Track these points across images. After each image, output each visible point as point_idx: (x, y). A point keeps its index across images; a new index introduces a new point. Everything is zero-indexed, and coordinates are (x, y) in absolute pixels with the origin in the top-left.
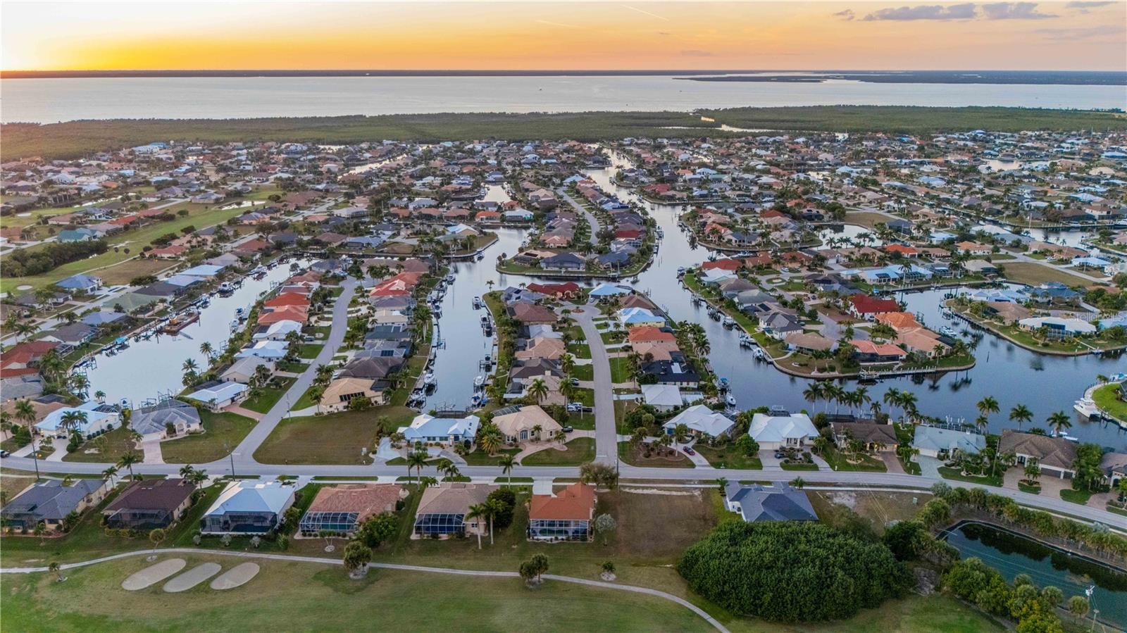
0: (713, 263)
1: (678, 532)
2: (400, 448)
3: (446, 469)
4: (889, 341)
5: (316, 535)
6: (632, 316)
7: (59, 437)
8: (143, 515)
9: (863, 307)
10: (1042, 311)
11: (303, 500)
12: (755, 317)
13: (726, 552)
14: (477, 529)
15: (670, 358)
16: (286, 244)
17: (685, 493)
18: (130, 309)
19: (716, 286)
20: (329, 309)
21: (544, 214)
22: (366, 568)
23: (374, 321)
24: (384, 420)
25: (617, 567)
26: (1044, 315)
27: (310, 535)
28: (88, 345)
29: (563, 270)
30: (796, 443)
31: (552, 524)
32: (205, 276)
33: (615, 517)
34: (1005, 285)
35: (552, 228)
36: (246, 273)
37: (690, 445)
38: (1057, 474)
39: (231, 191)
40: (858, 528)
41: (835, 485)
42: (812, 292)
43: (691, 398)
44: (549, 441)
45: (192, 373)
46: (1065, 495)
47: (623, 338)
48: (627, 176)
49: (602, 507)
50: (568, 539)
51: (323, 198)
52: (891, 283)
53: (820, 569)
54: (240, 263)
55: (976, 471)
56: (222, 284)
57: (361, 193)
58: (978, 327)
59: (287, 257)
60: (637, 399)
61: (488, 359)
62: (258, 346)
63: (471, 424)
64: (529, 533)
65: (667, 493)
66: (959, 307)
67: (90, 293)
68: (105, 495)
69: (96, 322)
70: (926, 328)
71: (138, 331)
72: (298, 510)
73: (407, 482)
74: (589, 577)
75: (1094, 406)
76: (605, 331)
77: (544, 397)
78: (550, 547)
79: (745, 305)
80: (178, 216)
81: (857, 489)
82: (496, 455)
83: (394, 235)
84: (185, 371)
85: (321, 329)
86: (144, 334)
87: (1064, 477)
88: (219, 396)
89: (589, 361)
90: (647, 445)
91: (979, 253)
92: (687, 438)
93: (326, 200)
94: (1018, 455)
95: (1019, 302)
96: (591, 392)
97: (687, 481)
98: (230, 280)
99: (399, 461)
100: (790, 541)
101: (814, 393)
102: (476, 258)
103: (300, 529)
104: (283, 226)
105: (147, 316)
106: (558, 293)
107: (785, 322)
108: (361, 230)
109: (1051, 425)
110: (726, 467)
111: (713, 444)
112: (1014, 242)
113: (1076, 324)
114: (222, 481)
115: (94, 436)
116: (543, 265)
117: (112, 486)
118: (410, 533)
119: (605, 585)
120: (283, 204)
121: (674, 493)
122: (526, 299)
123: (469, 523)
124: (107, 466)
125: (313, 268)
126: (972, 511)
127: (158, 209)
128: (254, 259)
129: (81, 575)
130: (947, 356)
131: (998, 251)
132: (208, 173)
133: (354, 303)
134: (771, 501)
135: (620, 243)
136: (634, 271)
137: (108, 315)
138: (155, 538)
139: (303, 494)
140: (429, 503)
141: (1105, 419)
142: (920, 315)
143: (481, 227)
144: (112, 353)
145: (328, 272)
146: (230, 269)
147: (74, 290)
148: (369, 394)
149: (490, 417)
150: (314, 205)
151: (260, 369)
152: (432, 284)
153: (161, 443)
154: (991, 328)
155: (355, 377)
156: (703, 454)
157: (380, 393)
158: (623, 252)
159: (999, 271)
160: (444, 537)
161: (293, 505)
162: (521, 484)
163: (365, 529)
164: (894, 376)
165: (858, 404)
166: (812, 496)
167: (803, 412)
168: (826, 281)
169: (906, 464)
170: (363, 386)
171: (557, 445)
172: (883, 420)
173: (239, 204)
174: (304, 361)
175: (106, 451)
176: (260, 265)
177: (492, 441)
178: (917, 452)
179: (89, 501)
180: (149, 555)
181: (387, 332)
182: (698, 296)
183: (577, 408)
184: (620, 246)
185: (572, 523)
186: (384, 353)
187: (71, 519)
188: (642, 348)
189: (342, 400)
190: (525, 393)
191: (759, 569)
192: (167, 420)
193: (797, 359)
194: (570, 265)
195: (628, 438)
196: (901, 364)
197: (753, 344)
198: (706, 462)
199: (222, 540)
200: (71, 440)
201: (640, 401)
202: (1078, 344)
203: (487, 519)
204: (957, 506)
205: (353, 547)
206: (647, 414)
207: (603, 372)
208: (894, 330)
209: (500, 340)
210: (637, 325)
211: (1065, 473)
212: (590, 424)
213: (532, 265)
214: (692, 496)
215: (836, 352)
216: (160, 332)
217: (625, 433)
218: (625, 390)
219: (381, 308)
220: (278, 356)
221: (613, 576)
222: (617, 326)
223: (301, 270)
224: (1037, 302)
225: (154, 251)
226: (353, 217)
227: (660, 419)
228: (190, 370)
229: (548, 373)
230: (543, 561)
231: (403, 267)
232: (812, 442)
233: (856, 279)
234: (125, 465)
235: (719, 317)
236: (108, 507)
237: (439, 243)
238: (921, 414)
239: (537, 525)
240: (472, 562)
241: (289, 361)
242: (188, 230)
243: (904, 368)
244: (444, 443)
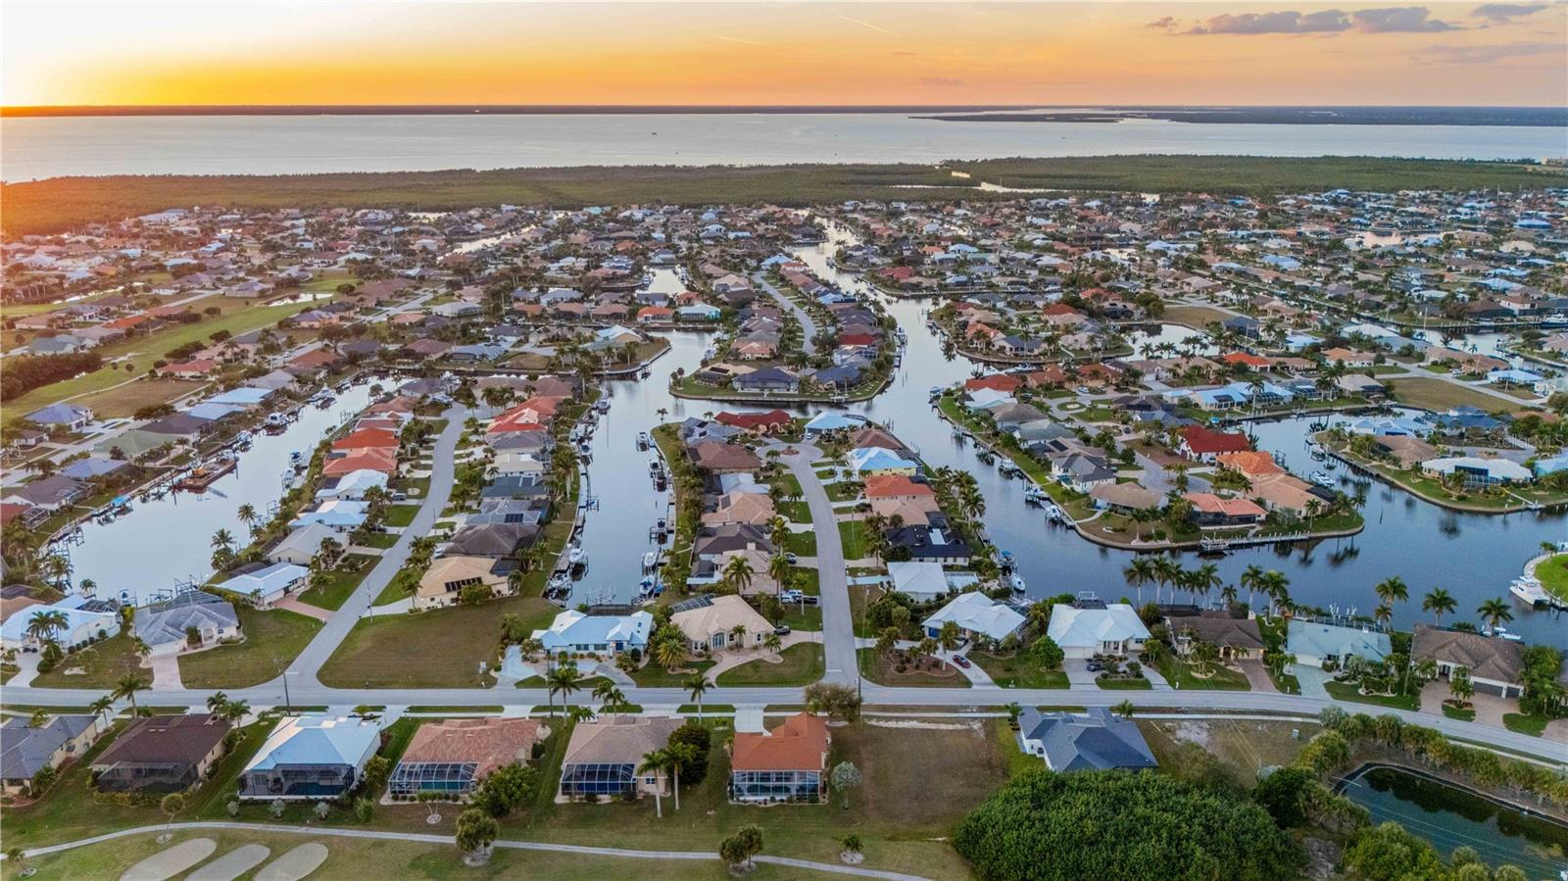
0: (978, 381)
1: (954, 787)
2: (536, 661)
3: (606, 694)
4: (1240, 494)
5: (412, 799)
6: (869, 459)
7: (26, 650)
8: (152, 772)
9: (1199, 445)
10: (1453, 449)
11: (393, 743)
12: (1046, 460)
13: (1028, 818)
14: (654, 786)
15: (926, 522)
16: (363, 356)
17: (959, 727)
18: (134, 454)
19: (986, 416)
20: (428, 453)
21: (736, 311)
22: (489, 850)
23: (494, 470)
24: (512, 620)
25: (865, 842)
26: (1455, 454)
27: (404, 798)
28: (70, 509)
29: (766, 392)
30: (1116, 648)
31: (765, 777)
32: (246, 405)
33: (859, 765)
34: (1395, 410)
35: (747, 330)
36: (304, 399)
37: (962, 653)
38: (1496, 691)
39: (283, 279)
40: (1219, 780)
41: (1177, 711)
42: (1124, 423)
43: (962, 581)
44: (755, 648)
45: (227, 551)
46: (1510, 722)
47: (857, 492)
48: (851, 255)
49: (840, 751)
50: (790, 800)
51: (417, 288)
52: (1235, 409)
53: (1169, 844)
54: (297, 385)
55: (1381, 687)
56: (270, 416)
57: (471, 282)
58: (1364, 473)
59: (365, 375)
60: (882, 583)
61: (661, 525)
62: (324, 509)
63: (640, 624)
64: (732, 792)
65: (933, 726)
66: (1335, 443)
67: (75, 430)
68: (94, 739)
69: (84, 475)
70: (1290, 475)
71: (145, 487)
72: (386, 761)
73: (548, 714)
74: (821, 859)
75: (1539, 589)
76: (830, 481)
77: (747, 582)
78: (765, 814)
79: (1030, 443)
80: (206, 315)
81: (1209, 716)
82: (679, 671)
83: (520, 343)
84: (216, 548)
85: (415, 482)
86: (155, 490)
87: (1507, 696)
88: (266, 586)
89: (809, 527)
90: (900, 653)
91: (1357, 364)
92: (958, 642)
93: (420, 292)
94: (1440, 663)
95: (1419, 435)
96: (814, 573)
97: (962, 707)
98: (281, 410)
99: (535, 682)
100: (1120, 801)
101: (1140, 573)
102: (639, 375)
103: (389, 790)
104: (359, 330)
105: (158, 464)
106: (761, 426)
107: (1091, 468)
108: (472, 336)
109: (1483, 618)
110: (1017, 685)
111: (997, 651)
112: (1403, 348)
113: (1504, 467)
114: (271, 716)
115: (79, 647)
116: (737, 385)
117: (104, 726)
118: (554, 794)
119: (847, 870)
120: (358, 297)
121: (943, 727)
122: (714, 435)
123: (644, 777)
124: (97, 695)
125: (403, 392)
126: (1380, 748)
127: (175, 306)
128: (317, 378)
129: (58, 865)
130: (1323, 516)
131: (1383, 361)
132: (249, 253)
133: (464, 442)
134: (1086, 739)
135: (846, 352)
136: (868, 393)
137: (101, 464)
138: (169, 808)
139: (393, 734)
140: (583, 747)
141: (1556, 607)
142: (1280, 455)
143: (644, 328)
144: (107, 520)
145: (425, 397)
146: (281, 393)
147: (52, 426)
148: (489, 579)
149: (667, 614)
150: (403, 300)
151: (328, 544)
152: (576, 414)
153: (179, 658)
154: (1382, 474)
155: (467, 554)
156: (984, 667)
157: (504, 579)
158: (851, 365)
159: (1387, 391)
160: (605, 799)
161: (379, 753)
162: (717, 715)
163: (487, 789)
164: (1249, 546)
165: (1203, 589)
166: (1145, 728)
167: (1124, 601)
168: (1143, 407)
169: (1278, 678)
170: (479, 567)
171: (767, 655)
172: (1241, 612)
173: (294, 298)
174: (392, 530)
175: (95, 672)
176: (325, 388)
177: (673, 651)
178: (1293, 660)
179: (70, 749)
180: (162, 832)
181: (513, 487)
182: (962, 429)
183: (794, 598)
184: (846, 357)
185: (796, 776)
186: (510, 518)
187: (43, 778)
188: (886, 507)
189: (448, 590)
190: (718, 576)
191: (1078, 845)
192: (188, 622)
193: (1109, 522)
194: (775, 385)
195: (872, 643)
196: (1259, 528)
197: (1044, 499)
198: (986, 678)
199: (272, 809)
200: (45, 655)
201: (886, 586)
202: (1508, 496)
203: (670, 771)
204: (1357, 741)
205: (469, 818)
206: (899, 608)
207: (830, 544)
208: (1244, 479)
209: (679, 496)
210: (876, 473)
211: (1509, 689)
212: (815, 622)
213: (720, 384)
214: (970, 731)
215: (1166, 510)
216: (178, 487)
217: (867, 635)
218: (863, 570)
219: (503, 451)
220: (353, 523)
221: (859, 857)
222: (848, 474)
223: (386, 394)
224: (1444, 435)
225: (171, 367)
226: (460, 316)
227: (919, 613)
228: (223, 546)
229: (751, 546)
230: (755, 837)
231: (534, 389)
232: (1140, 647)
233: (1186, 404)
234: (123, 694)
235: (993, 460)
236: (98, 759)
237: (585, 353)
238: (1295, 603)
239: (744, 780)
240: (648, 839)
241: (369, 530)
242: (220, 337)
243: (1265, 534)
244: (600, 653)
